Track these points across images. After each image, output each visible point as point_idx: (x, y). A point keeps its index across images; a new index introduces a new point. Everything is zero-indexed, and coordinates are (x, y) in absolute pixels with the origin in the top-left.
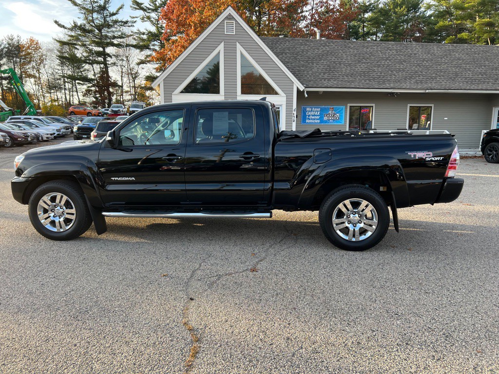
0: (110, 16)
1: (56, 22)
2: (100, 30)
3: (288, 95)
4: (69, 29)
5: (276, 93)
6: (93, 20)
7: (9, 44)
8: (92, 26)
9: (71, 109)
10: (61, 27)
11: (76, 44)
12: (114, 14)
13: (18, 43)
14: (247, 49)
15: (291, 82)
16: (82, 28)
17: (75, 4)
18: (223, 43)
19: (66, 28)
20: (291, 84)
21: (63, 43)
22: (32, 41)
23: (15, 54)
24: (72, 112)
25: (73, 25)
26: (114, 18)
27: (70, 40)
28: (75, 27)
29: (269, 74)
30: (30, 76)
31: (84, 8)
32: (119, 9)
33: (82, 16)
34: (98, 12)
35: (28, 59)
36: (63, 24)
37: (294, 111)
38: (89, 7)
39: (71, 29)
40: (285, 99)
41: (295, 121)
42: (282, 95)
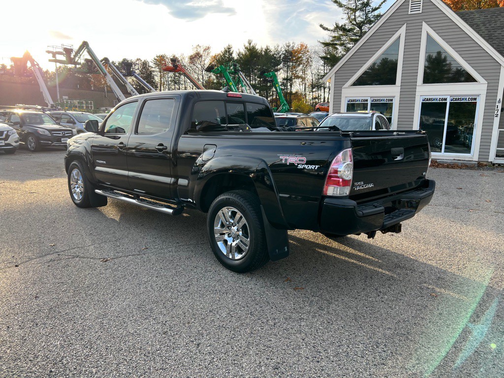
0: (372, 12)
1: (321, 26)
2: (360, 28)
3: (490, 81)
4: (332, 31)
5: (474, 80)
6: (355, 18)
7: (286, 51)
8: (353, 24)
9: (317, 106)
10: (325, 30)
11: (336, 44)
12: (376, 9)
13: (293, 49)
14: (436, 29)
15: (497, 64)
16: (343, 29)
17: (340, 5)
18: (405, 26)
19: (329, 30)
20: (498, 67)
21: (326, 44)
22: (302, 46)
23: (289, 59)
24: (318, 109)
25: (335, 26)
26: (376, 13)
27: (332, 41)
28: (338, 28)
29: (463, 56)
30: (298, 77)
31: (348, 8)
32: (382, 3)
33: (346, 16)
34: (361, 9)
35: (299, 61)
36: (327, 27)
37: (499, 102)
38: (353, 6)
39: (334, 31)
40: (485, 87)
41: (499, 116)
42: (481, 82)
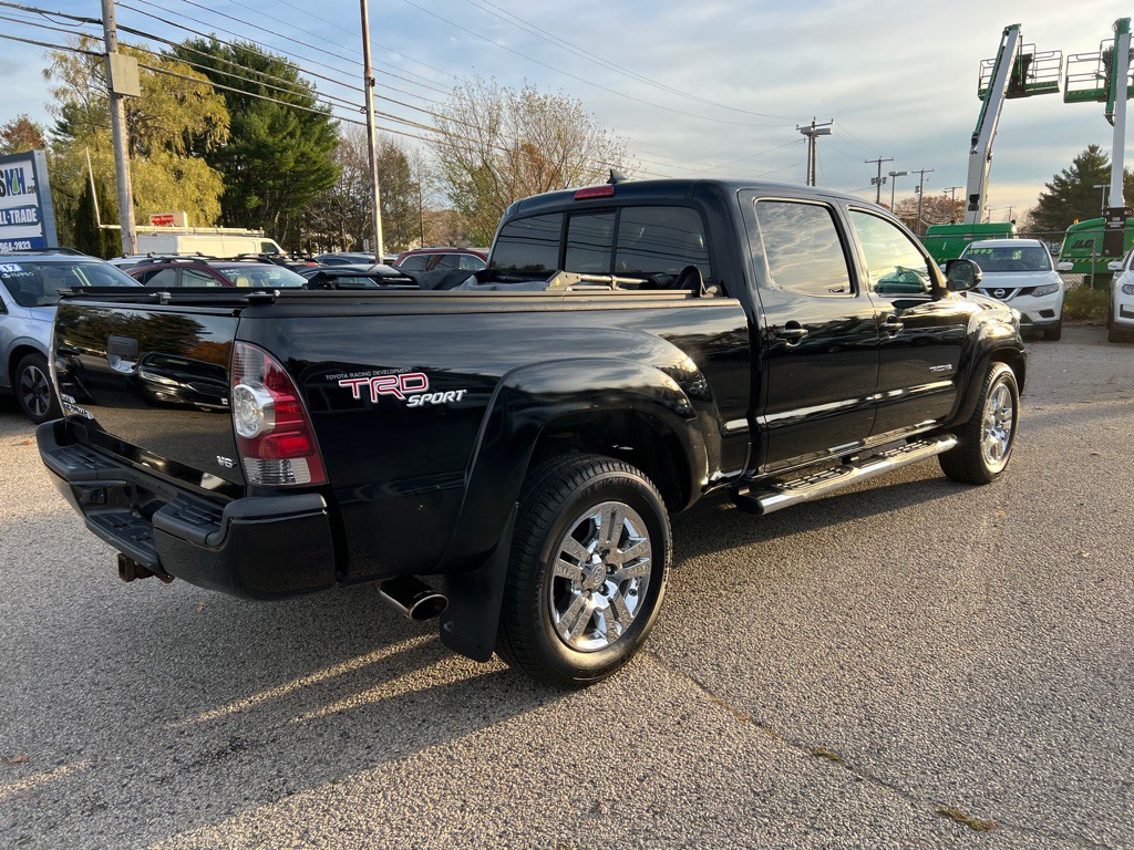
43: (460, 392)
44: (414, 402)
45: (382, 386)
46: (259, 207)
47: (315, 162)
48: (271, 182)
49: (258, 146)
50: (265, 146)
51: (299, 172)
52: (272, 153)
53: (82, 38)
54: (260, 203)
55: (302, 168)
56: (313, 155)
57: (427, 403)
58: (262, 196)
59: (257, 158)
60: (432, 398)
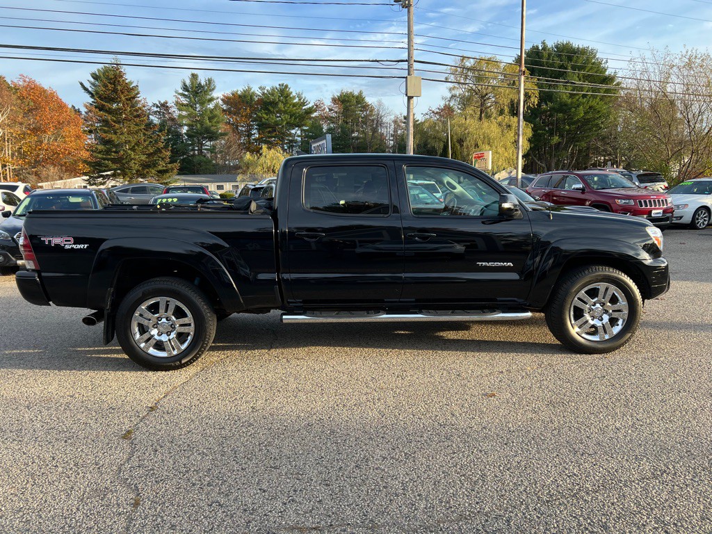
43: (86, 245)
44: (67, 247)
45: (56, 241)
46: (559, 143)
47: (599, 112)
48: (567, 127)
49: (562, 106)
50: (566, 105)
51: (588, 119)
52: (570, 109)
53: (462, 58)
54: (559, 140)
55: (590, 116)
56: (598, 107)
57: (72, 248)
58: (561, 136)
59: (560, 113)
60: (74, 246)
